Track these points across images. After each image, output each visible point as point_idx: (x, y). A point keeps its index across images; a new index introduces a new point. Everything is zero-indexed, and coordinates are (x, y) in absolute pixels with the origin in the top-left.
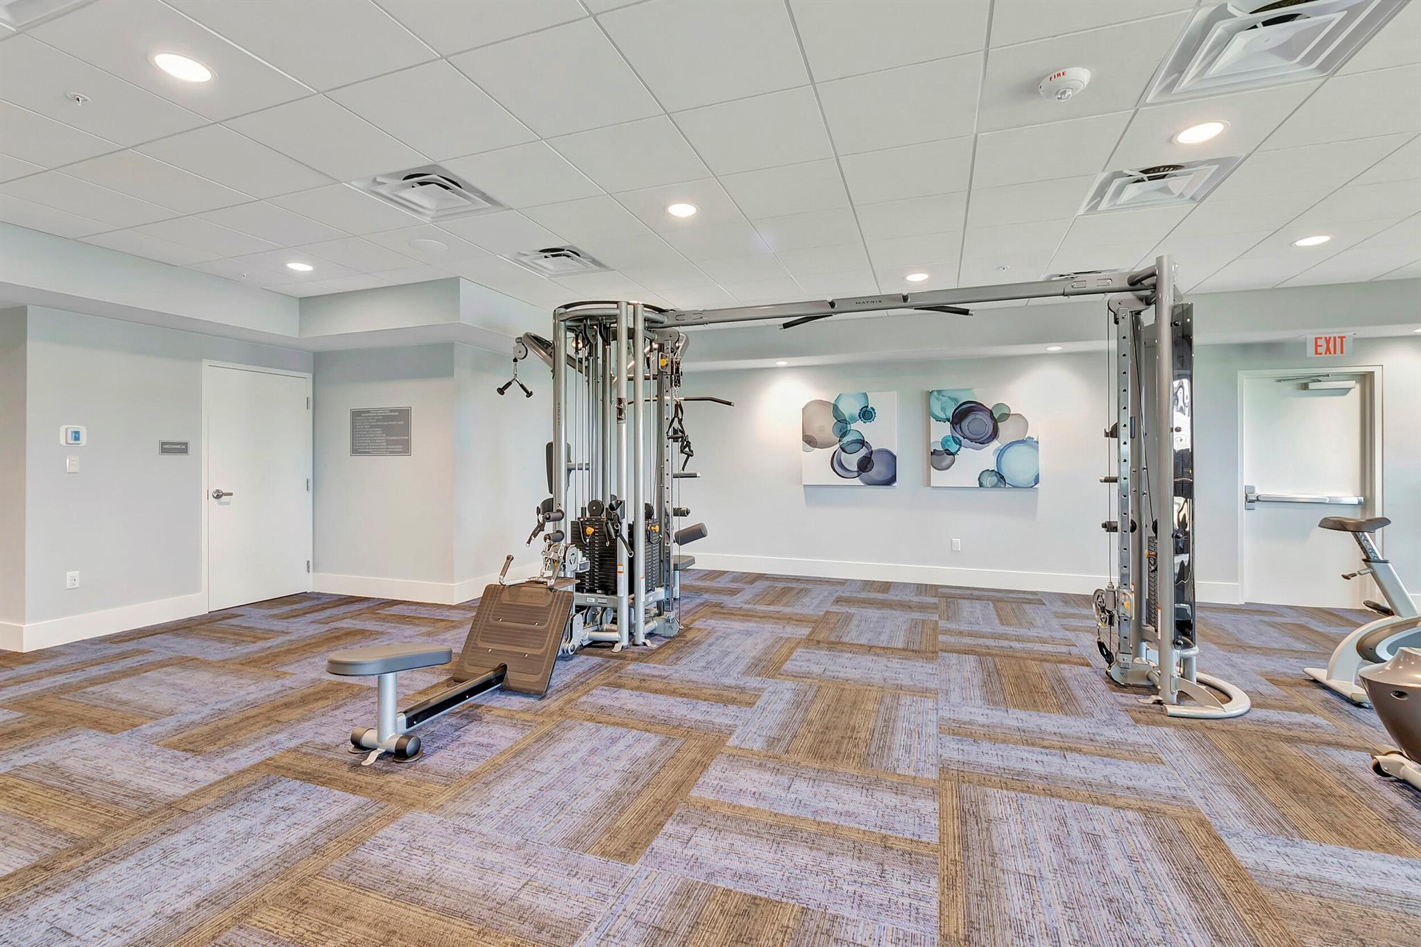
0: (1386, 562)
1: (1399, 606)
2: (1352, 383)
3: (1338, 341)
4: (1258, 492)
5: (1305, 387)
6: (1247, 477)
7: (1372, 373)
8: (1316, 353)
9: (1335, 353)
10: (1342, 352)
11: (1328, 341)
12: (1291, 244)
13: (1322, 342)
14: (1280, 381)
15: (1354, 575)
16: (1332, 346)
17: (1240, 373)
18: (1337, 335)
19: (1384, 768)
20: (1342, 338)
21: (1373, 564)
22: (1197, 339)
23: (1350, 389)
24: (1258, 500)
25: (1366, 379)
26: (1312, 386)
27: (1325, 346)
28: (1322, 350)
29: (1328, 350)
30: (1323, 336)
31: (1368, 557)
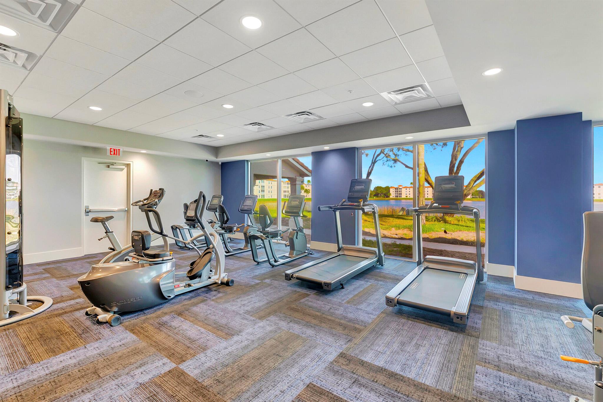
0: (112, 232)
1: (116, 248)
2: (124, 167)
3: (118, 150)
4: (90, 208)
5: (109, 167)
6: (86, 202)
7: (130, 164)
8: (110, 154)
9: (117, 155)
10: (119, 155)
11: (114, 150)
12: (88, 107)
13: (112, 150)
14: (99, 163)
15: (102, 239)
16: (116, 152)
17: (82, 158)
18: (118, 149)
19: (89, 313)
20: (119, 150)
21: (108, 233)
22: (25, 136)
23: (124, 169)
24: (90, 212)
25: (128, 166)
26: (111, 166)
27: (113, 152)
28: (112, 153)
29: (114, 153)
30: (113, 148)
31: (107, 231)
